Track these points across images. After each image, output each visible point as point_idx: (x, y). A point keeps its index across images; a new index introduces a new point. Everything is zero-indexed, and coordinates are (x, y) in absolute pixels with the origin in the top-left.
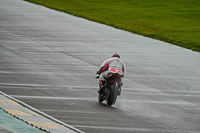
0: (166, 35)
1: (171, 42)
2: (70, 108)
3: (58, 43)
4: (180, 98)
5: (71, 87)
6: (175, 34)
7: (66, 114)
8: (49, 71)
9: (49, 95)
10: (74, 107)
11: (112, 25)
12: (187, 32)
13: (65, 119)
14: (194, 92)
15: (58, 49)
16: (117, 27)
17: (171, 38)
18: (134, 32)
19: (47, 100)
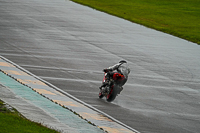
0: (176, 30)
2: (90, 89)
4: (186, 85)
5: (91, 72)
7: (86, 94)
10: (93, 89)
12: (194, 28)
13: (85, 99)
15: (81, 38)
16: (133, 22)
17: (180, 33)
18: (148, 26)
19: (70, 82)
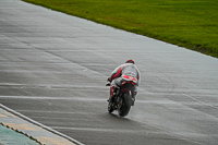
0: (151, 30)
1: (155, 37)
2: (48, 108)
3: (35, 39)
4: (166, 97)
5: (49, 86)
6: (160, 29)
7: (44, 115)
8: (25, 68)
9: (26, 95)
10: (53, 108)
11: (92, 20)
12: (172, 26)
13: (43, 120)
14: (180, 90)
15: (35, 45)
16: (98, 22)
17: (155, 33)
18: (116, 27)
19: (23, 100)
